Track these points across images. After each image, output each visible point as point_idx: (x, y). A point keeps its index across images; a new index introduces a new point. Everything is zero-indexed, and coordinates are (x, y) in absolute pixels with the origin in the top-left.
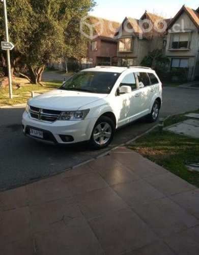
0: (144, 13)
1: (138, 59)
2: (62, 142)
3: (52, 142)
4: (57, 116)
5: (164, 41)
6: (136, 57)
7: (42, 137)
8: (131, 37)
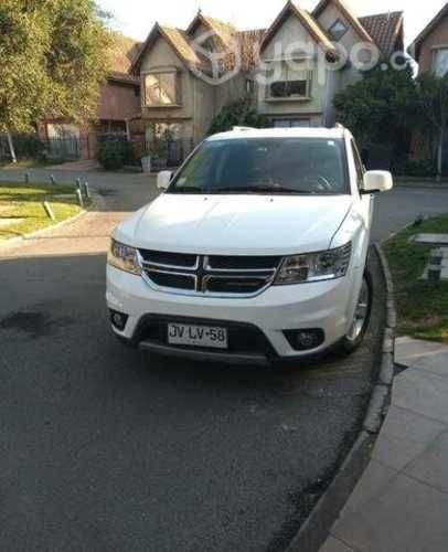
0: (196, 14)
1: (194, 122)
2: (293, 353)
3: (260, 358)
4: (271, 273)
5: (247, 80)
6: (189, 119)
7: (224, 344)
8: (174, 70)
